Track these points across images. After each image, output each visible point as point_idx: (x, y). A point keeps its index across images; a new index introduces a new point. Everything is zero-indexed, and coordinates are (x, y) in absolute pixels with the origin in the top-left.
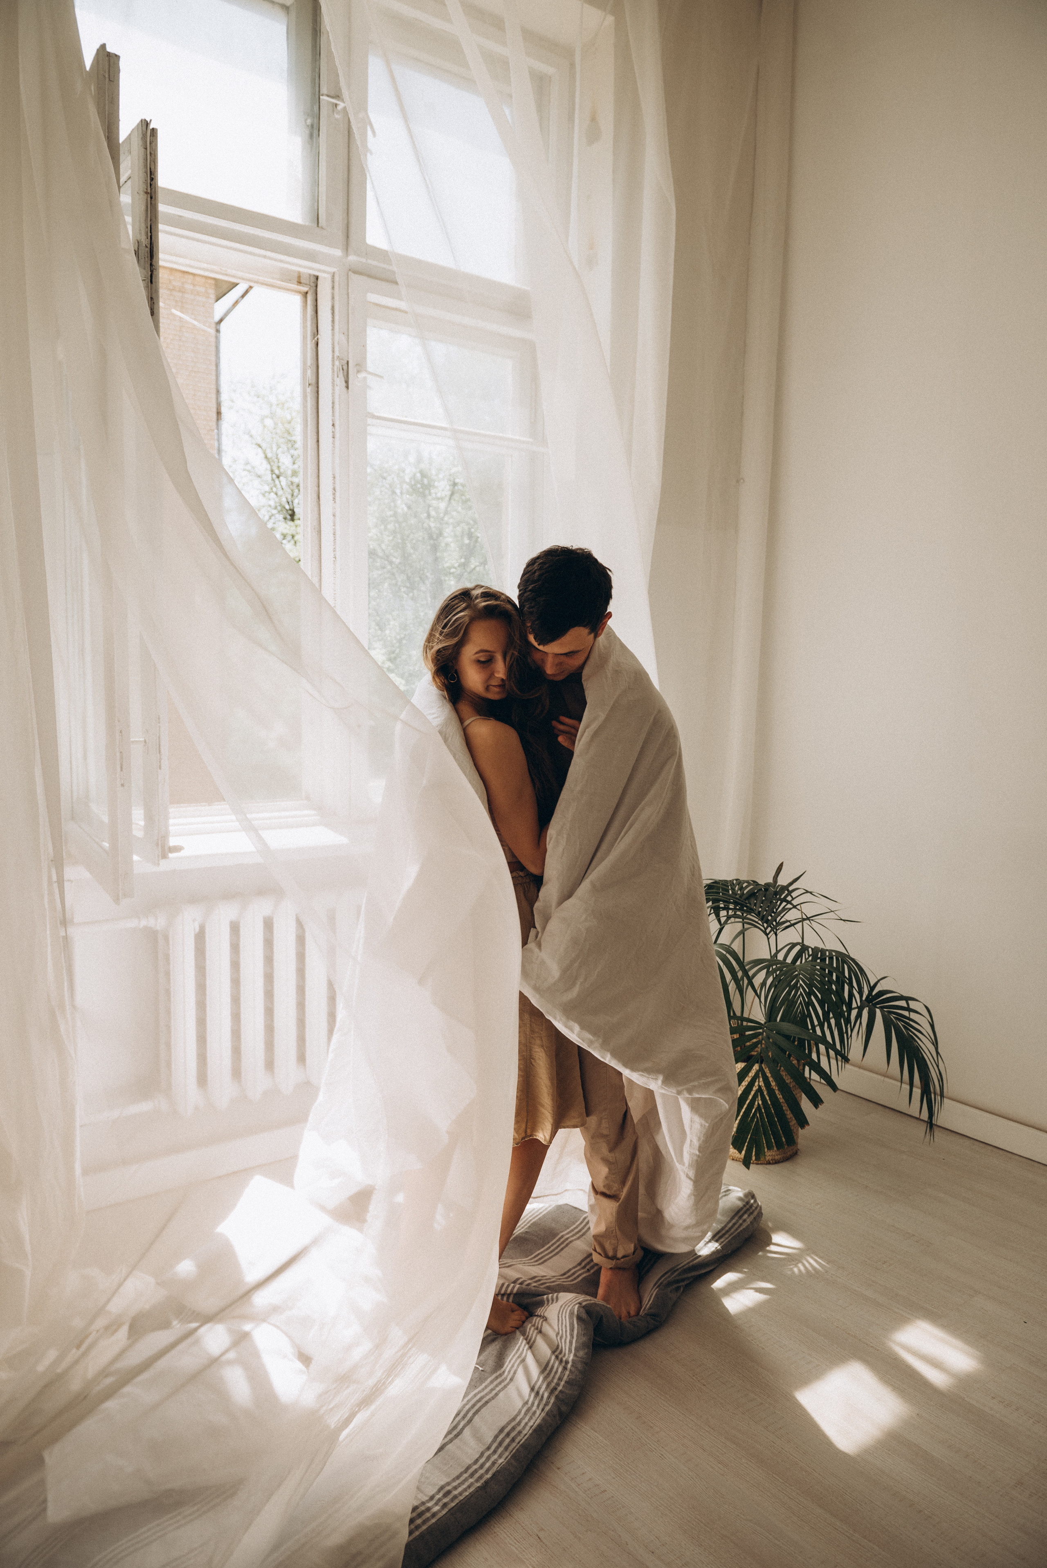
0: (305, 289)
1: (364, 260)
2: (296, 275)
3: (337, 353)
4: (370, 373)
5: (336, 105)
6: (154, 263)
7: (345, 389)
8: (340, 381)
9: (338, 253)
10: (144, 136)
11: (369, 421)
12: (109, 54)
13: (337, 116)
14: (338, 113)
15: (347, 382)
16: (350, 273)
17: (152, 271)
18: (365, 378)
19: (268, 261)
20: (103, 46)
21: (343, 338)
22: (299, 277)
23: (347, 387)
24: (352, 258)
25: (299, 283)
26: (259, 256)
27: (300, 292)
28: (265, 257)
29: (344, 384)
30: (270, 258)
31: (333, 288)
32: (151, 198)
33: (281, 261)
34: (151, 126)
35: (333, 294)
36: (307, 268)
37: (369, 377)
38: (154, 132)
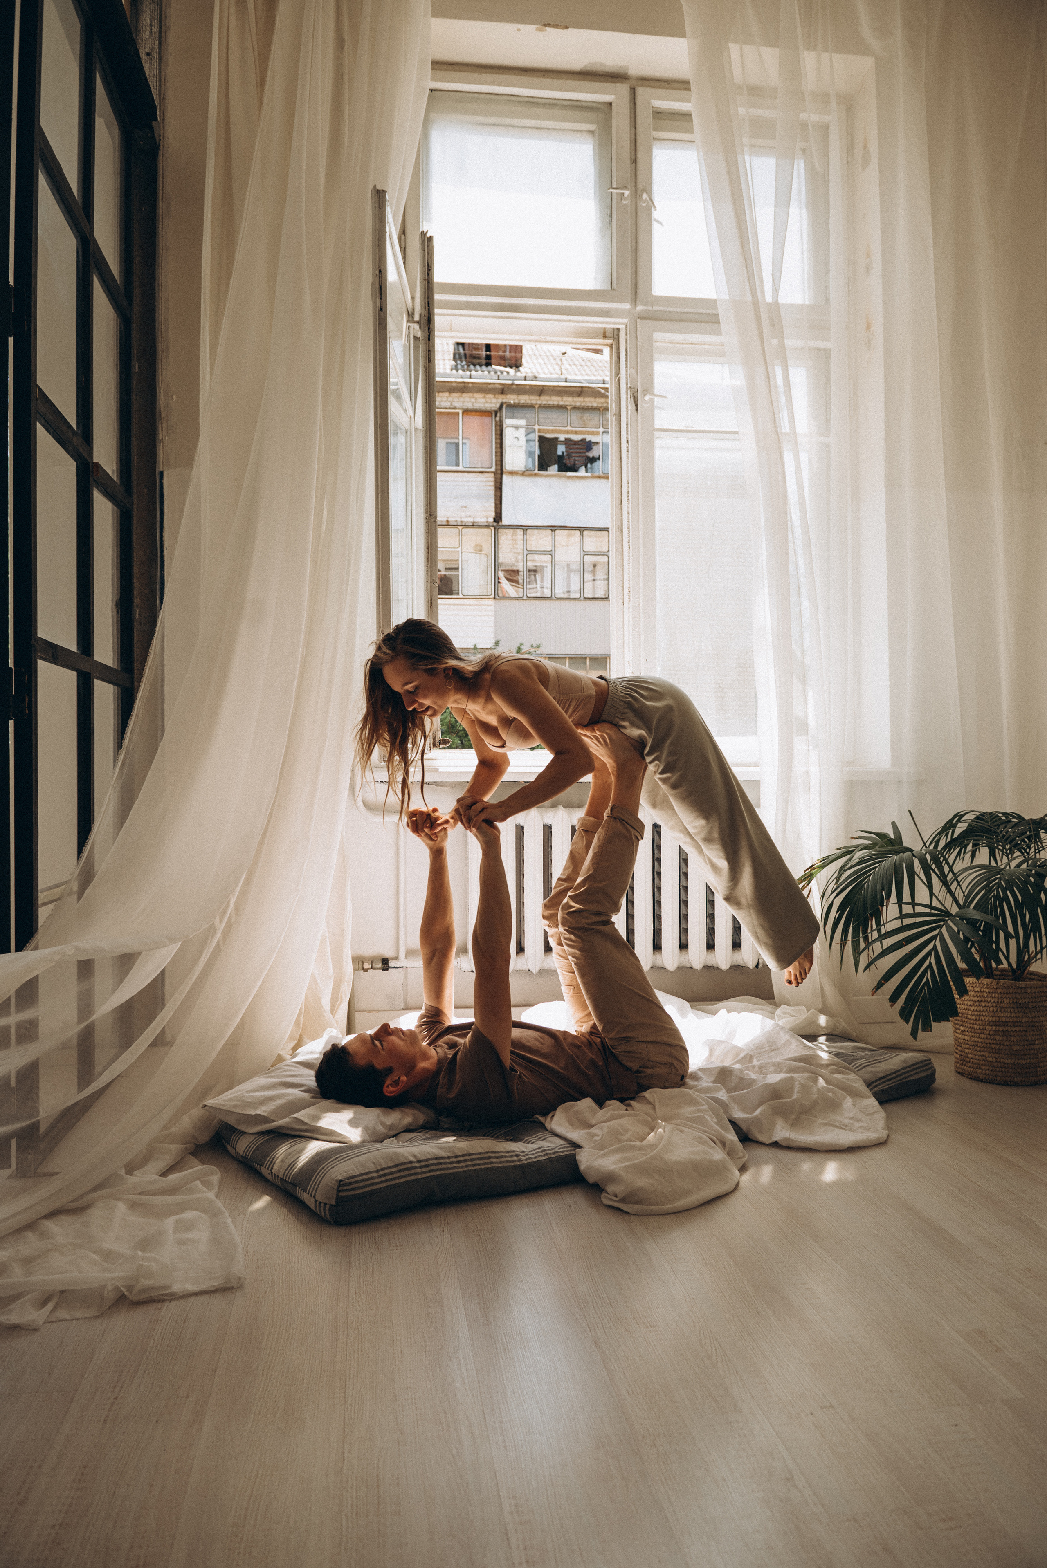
0: (610, 341)
1: (650, 308)
2: (602, 331)
3: (629, 385)
4: (658, 396)
5: (623, 193)
6: (431, 327)
7: (635, 411)
8: (632, 406)
9: (627, 306)
10: (423, 241)
11: (657, 434)
12: (378, 191)
13: (624, 202)
14: (625, 199)
15: (637, 406)
16: (639, 320)
17: (429, 332)
18: (652, 400)
19: (572, 324)
20: (375, 187)
21: (634, 371)
22: (605, 333)
23: (637, 410)
24: (639, 308)
25: (605, 337)
26: (564, 321)
27: (608, 345)
28: (569, 321)
29: (634, 408)
30: (573, 321)
31: (626, 335)
32: (429, 283)
33: (583, 322)
34: (428, 235)
35: (626, 339)
36: (608, 323)
37: (656, 399)
38: (430, 239)
